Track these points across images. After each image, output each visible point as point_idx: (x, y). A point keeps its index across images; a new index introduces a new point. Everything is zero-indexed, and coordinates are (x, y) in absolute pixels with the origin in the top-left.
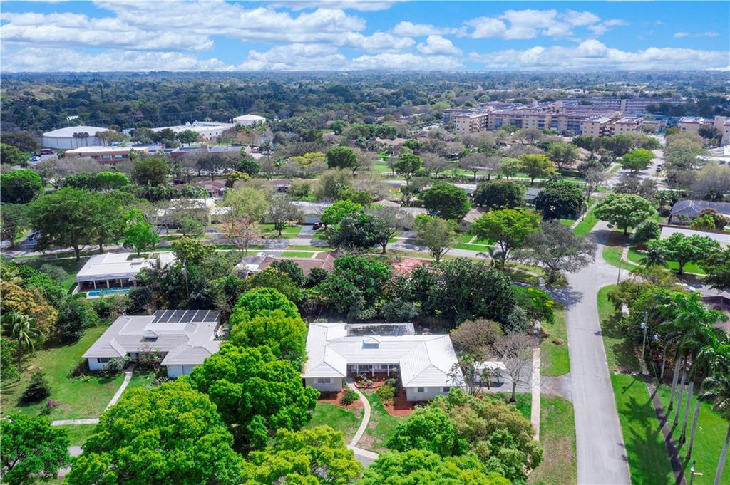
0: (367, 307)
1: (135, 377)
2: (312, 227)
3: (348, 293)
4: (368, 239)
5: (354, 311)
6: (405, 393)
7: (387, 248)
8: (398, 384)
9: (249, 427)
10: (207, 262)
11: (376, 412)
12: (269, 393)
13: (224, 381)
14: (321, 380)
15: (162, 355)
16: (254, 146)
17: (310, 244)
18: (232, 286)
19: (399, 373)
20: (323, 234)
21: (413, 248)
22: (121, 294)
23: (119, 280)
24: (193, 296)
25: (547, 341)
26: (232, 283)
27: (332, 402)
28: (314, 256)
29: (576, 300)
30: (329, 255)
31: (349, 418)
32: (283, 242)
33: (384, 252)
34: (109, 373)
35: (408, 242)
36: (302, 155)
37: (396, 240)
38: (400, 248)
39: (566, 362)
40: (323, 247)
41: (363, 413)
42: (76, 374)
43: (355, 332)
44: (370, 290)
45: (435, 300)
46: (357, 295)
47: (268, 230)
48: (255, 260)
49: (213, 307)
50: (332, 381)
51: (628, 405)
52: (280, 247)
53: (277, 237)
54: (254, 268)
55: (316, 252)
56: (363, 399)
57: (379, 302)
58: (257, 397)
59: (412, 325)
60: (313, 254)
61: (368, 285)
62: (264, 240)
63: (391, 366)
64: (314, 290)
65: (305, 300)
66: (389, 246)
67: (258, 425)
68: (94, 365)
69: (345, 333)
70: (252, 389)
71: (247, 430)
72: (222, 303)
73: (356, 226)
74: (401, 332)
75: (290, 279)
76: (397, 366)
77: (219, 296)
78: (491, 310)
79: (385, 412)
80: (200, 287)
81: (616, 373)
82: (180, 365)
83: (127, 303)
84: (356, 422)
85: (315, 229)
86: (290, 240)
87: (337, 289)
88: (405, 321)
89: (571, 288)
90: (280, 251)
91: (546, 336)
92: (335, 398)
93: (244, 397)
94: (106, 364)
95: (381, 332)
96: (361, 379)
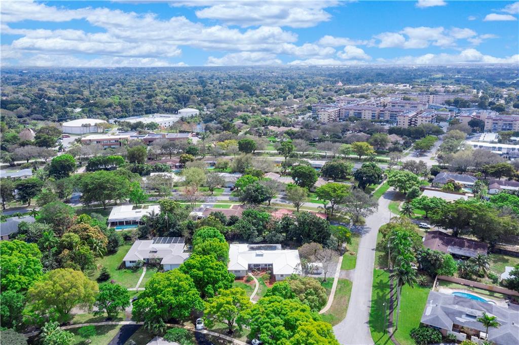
0: (258, 236)
1: (148, 270)
2: (230, 189)
3: (249, 229)
4: (260, 198)
5: (252, 237)
6: (275, 277)
7: (271, 202)
8: (271, 274)
9: (206, 289)
10: (178, 212)
11: (261, 286)
12: (214, 276)
13: (195, 270)
14: (236, 271)
15: (161, 260)
16: (193, 132)
17: (228, 199)
18: (191, 225)
19: (272, 268)
20: (236, 193)
21: (285, 202)
22: (134, 229)
23: (130, 221)
24: (171, 230)
25: (347, 253)
26: (191, 223)
27: (241, 281)
28: (231, 207)
29: (367, 232)
30: (239, 207)
31: (249, 288)
32: (214, 198)
33: (269, 204)
34: (135, 268)
35: (282, 198)
36: (223, 141)
37: (276, 197)
38: (278, 202)
39: (354, 263)
40: (236, 201)
41: (255, 286)
42: (120, 268)
43: (252, 249)
44: (260, 227)
45: (292, 233)
46: (254, 230)
47: (205, 191)
48: (200, 210)
49: (181, 236)
50: (241, 272)
51: (378, 283)
52: (212, 201)
53: (210, 195)
54: (200, 214)
55: (233, 205)
56: (255, 280)
57: (265, 233)
58: (209, 277)
59: (280, 245)
60: (230, 205)
61: (259, 225)
62: (204, 197)
63: (269, 265)
64: (232, 227)
65: (227, 232)
66: (272, 201)
67: (210, 289)
68: (128, 264)
69: (248, 249)
70: (207, 273)
71: (205, 290)
72: (186, 234)
73: (254, 191)
74: (275, 248)
75: (220, 222)
76: (272, 265)
77: (185, 230)
78: (319, 238)
79: (265, 286)
80: (175, 226)
81: (377, 269)
82: (169, 264)
83: (139, 234)
84: (252, 290)
85: (232, 190)
86: (218, 197)
87: (244, 227)
88: (277, 243)
89: (366, 225)
90: (212, 204)
91: (348, 251)
92: (242, 279)
93: (203, 277)
94: (134, 264)
95: (266, 249)
96: (255, 271)
